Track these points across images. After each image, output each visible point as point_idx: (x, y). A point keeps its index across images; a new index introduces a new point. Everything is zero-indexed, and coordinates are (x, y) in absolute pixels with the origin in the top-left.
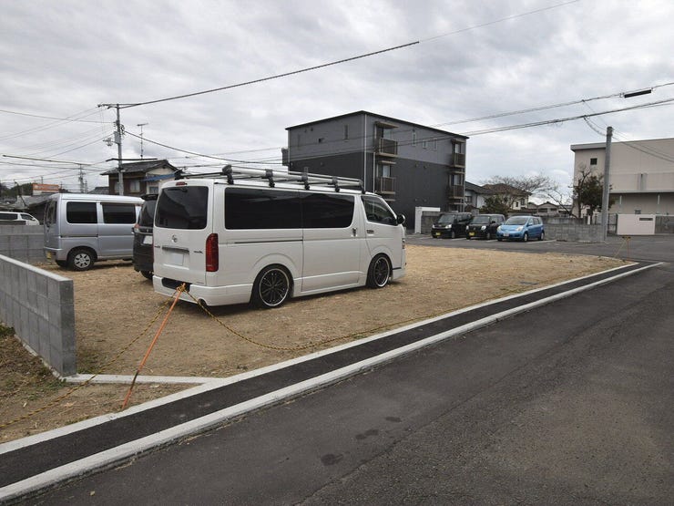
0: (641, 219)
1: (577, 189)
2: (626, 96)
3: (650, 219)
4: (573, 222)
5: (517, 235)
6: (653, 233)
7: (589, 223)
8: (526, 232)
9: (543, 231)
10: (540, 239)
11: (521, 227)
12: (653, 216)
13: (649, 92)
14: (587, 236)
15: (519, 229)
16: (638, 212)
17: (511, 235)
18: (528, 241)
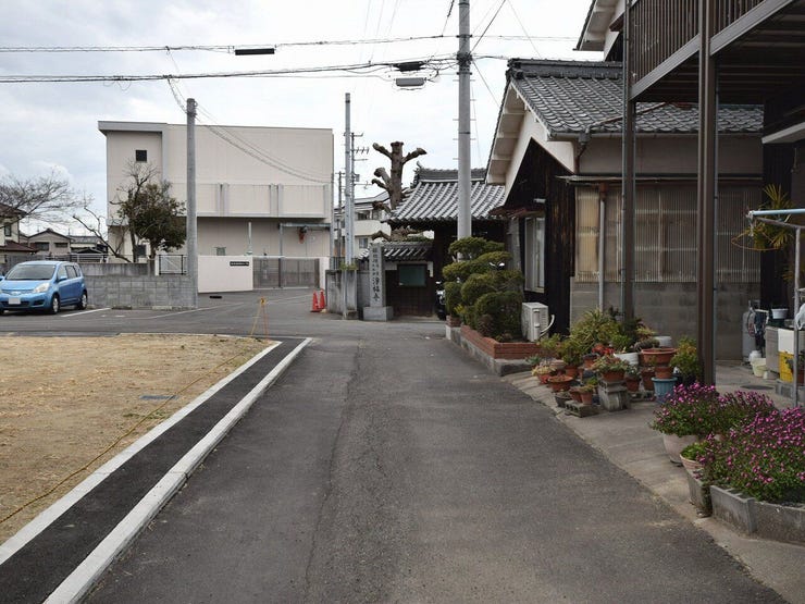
0: (232, 264)
1: (127, 209)
2: (239, 52)
3: (246, 264)
4: (129, 273)
5: (38, 301)
6: (251, 288)
7: (157, 274)
8: (56, 295)
9: (85, 292)
10: (79, 307)
11: (46, 284)
12: (249, 259)
13: (271, 51)
14: (165, 297)
15: (41, 289)
16: (221, 251)
17: (24, 302)
18: (61, 311)
